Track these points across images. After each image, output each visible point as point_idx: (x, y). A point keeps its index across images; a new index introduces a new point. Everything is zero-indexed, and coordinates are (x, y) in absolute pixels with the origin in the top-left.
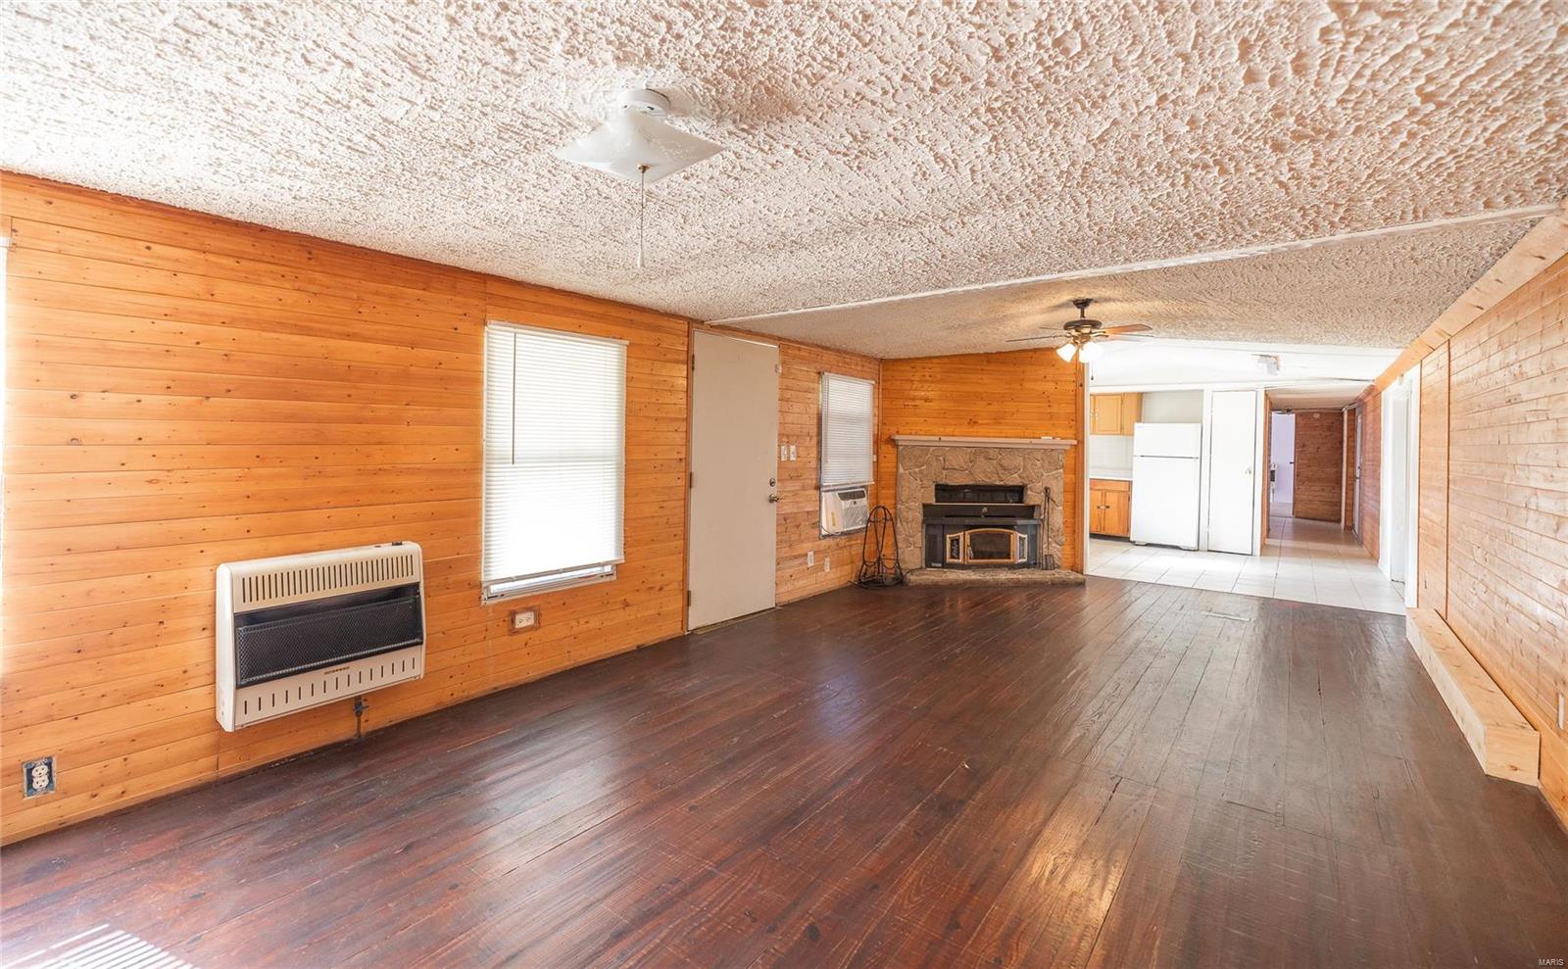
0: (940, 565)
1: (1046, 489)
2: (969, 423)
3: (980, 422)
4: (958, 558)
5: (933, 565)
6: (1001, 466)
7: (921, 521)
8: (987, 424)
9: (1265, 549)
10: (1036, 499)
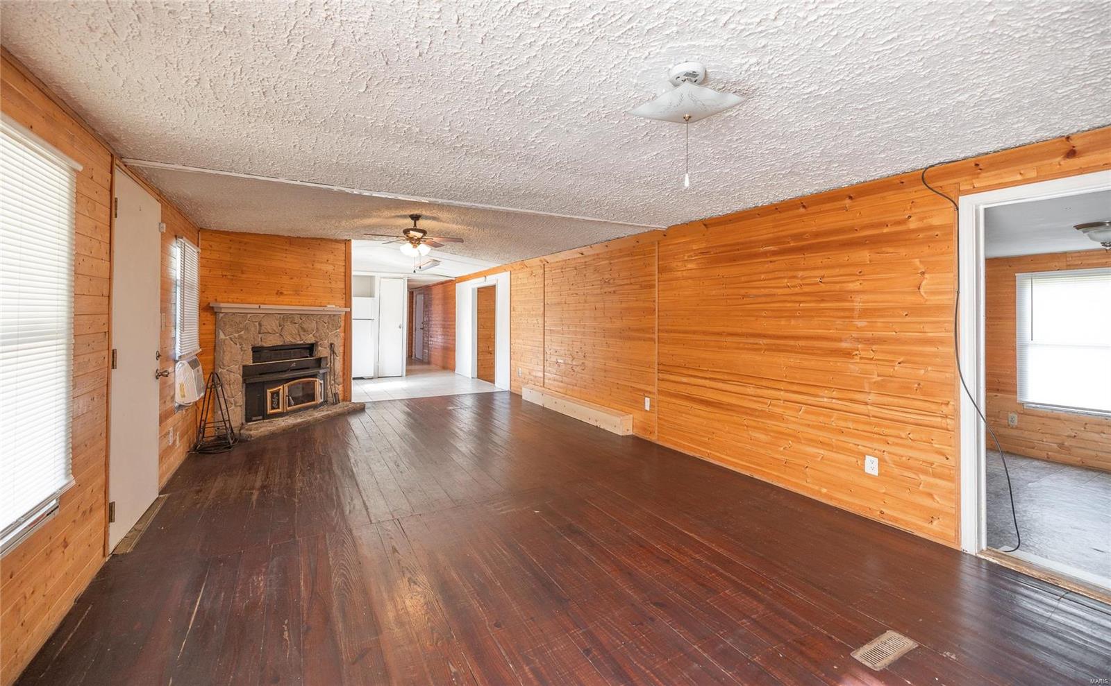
0: (261, 417)
1: (331, 344)
2: (277, 294)
3: (285, 293)
4: (279, 408)
5: (254, 418)
6: (302, 328)
7: (241, 382)
8: (289, 295)
9: (409, 372)
10: (325, 352)
